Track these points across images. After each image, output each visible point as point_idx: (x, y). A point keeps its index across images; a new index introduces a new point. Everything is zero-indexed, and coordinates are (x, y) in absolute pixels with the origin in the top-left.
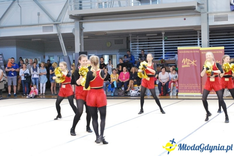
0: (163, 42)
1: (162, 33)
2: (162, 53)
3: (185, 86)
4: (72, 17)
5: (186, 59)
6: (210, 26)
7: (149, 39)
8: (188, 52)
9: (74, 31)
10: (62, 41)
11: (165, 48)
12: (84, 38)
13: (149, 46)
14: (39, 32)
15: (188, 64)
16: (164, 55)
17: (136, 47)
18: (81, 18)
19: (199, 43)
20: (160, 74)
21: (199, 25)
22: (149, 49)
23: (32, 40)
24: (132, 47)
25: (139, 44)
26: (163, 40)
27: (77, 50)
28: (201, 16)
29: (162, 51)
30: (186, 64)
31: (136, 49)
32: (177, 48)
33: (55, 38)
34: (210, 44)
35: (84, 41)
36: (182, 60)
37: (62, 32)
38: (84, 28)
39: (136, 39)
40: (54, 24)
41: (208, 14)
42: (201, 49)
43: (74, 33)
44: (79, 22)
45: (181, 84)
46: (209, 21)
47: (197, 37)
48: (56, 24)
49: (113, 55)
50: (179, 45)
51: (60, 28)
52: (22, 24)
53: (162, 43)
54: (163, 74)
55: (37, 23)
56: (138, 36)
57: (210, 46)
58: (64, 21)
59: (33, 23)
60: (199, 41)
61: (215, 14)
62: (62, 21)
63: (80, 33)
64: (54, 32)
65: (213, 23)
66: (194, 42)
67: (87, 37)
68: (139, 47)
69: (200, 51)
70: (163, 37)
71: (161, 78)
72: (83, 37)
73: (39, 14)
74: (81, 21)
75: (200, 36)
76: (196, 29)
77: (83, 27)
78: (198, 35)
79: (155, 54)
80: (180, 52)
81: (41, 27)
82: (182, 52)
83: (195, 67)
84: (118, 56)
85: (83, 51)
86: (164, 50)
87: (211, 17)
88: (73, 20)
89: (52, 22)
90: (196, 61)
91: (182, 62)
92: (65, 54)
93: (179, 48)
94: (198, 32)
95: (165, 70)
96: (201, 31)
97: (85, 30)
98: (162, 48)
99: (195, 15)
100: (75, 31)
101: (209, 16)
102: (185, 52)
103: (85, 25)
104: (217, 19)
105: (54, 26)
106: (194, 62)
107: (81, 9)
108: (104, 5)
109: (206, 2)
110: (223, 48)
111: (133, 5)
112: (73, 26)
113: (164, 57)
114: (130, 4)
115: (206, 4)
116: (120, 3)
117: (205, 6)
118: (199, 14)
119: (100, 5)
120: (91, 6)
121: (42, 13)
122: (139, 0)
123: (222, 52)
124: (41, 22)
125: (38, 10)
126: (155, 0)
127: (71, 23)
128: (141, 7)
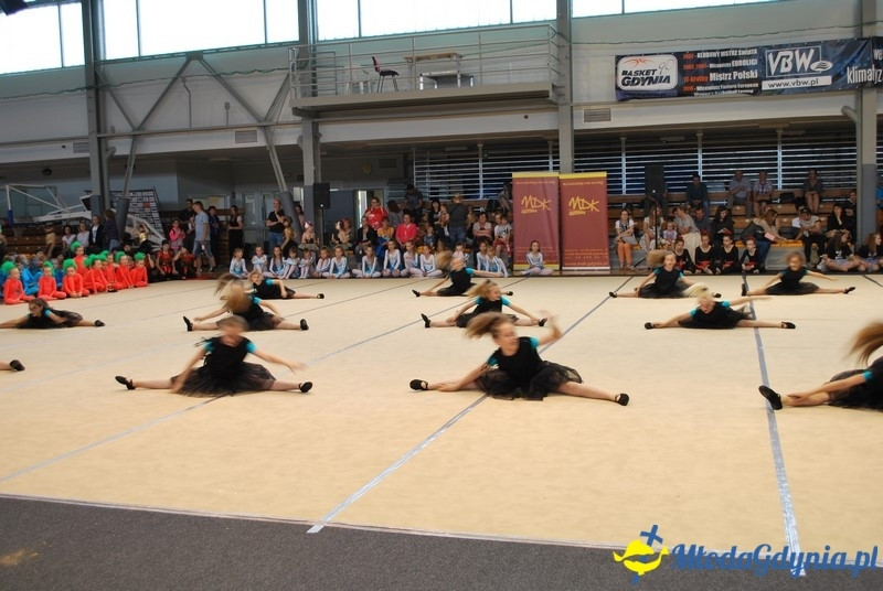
0: (481, 164)
1: (478, 145)
2: (478, 187)
4: (297, 111)
5: (530, 196)
6: (576, 131)
8: (534, 182)
9: (302, 140)
10: (276, 162)
11: (484, 176)
12: (322, 156)
13: (449, 173)
14: (227, 142)
15: (533, 207)
16: (481, 189)
17: (425, 174)
18: (315, 116)
19: (551, 165)
21: (555, 128)
22: (450, 178)
23: (210, 159)
24: (418, 174)
25: (431, 168)
26: (480, 160)
27: (309, 180)
28: (557, 109)
29: (478, 181)
31: (425, 179)
32: (511, 175)
33: (261, 154)
35: (321, 161)
36: (522, 199)
37: (277, 144)
38: (321, 135)
39: (425, 158)
40: (260, 126)
41: (572, 110)
42: (562, 177)
43: (300, 146)
44: (311, 122)
45: (520, 248)
46: (574, 121)
48: (264, 126)
49: (376, 191)
50: (514, 170)
51: (273, 134)
52: (192, 126)
53: (478, 166)
55: (223, 124)
56: (428, 151)
57: (576, 172)
58: (280, 120)
59: (215, 124)
60: (551, 161)
61: (585, 108)
62: (275, 121)
63: (313, 145)
64: (260, 142)
65: (582, 124)
66: (541, 163)
67: (325, 153)
68: (431, 173)
69: (560, 182)
70: (480, 153)
72: (319, 154)
73: (227, 106)
74: (316, 120)
75: (558, 152)
77: (320, 131)
78: (550, 150)
79: (464, 187)
80: (517, 184)
81: (233, 133)
82: (522, 183)
83: (548, 212)
85: (320, 181)
86: (481, 179)
87: (580, 113)
88: (299, 119)
89: (254, 122)
90: (550, 201)
92: (283, 187)
93: (515, 175)
94: (551, 144)
95: (485, 219)
96: (558, 141)
97: (322, 140)
98: (478, 176)
100: (304, 141)
101: (574, 111)
102: (526, 183)
103: (322, 129)
104: (590, 117)
105: (259, 132)
106: (545, 202)
107: (314, 95)
108: (362, 88)
109: (569, 82)
110: (604, 174)
111: (422, 88)
112: (298, 130)
113: (481, 194)
114: (417, 85)
115: (569, 87)
116: (395, 82)
117: (567, 91)
118: (554, 106)
119: (355, 86)
120: (336, 89)
121: (234, 104)
122: (435, 78)
123: (602, 183)
124: (231, 123)
125: (226, 97)
126: (465, 78)
127: (294, 123)
128: (438, 92)
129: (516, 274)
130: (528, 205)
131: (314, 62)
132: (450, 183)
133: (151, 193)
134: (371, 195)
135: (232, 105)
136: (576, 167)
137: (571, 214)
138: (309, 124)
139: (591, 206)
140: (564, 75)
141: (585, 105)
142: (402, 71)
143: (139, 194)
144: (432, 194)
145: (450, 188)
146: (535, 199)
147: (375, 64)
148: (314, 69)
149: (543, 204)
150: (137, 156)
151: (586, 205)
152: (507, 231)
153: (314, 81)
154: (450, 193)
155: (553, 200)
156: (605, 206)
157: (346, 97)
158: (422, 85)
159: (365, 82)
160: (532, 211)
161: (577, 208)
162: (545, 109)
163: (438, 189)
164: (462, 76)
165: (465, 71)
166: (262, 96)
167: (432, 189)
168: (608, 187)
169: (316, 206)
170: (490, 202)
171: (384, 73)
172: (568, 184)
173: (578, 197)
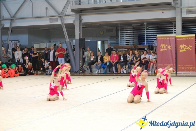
0: (145, 31)
1: (145, 24)
2: (144, 40)
3: (163, 66)
4: (73, 10)
5: (164, 44)
6: (183, 18)
7: (133, 28)
8: (166, 39)
10: (65, 30)
12: (82, 28)
13: (134, 34)
14: (46, 22)
15: (165, 48)
16: (146, 41)
18: (80, 12)
19: (174, 32)
21: (174, 17)
22: (134, 36)
23: (41, 29)
24: (120, 35)
25: (126, 33)
26: (145, 29)
27: (77, 37)
29: (144, 38)
30: (164, 48)
31: (124, 37)
32: (156, 35)
33: (60, 27)
34: (183, 32)
35: (82, 30)
36: (161, 45)
37: (65, 23)
38: (82, 20)
39: (123, 29)
40: (59, 16)
41: (181, 9)
42: (177, 36)
43: (74, 24)
44: (78, 15)
45: (160, 64)
46: (182, 14)
47: (172, 26)
48: (61, 16)
49: (105, 41)
50: (158, 33)
51: (64, 19)
52: (33, 16)
53: (144, 32)
55: (45, 15)
56: (125, 26)
57: (183, 34)
58: (67, 14)
59: (42, 15)
60: (174, 30)
61: (187, 9)
62: (65, 14)
63: (79, 24)
64: (59, 22)
65: (185, 15)
66: (170, 31)
67: (85, 27)
68: (126, 34)
69: (176, 38)
72: (81, 27)
73: (47, 8)
74: (80, 14)
75: (175, 26)
76: (172, 21)
78: (173, 25)
79: (139, 40)
80: (159, 39)
81: (48, 18)
82: (161, 39)
83: (171, 50)
84: (109, 42)
85: (82, 38)
86: (146, 37)
87: (184, 11)
88: (74, 13)
89: (57, 14)
90: (172, 46)
91: (161, 47)
92: (67, 40)
93: (158, 35)
94: (174, 23)
95: (146, 53)
96: (175, 22)
97: (83, 22)
98: (144, 36)
100: (75, 22)
102: (163, 39)
103: (83, 17)
104: (188, 12)
105: (59, 18)
106: (170, 46)
107: (80, 4)
108: (98, 1)
110: (194, 35)
111: (121, 2)
112: (73, 18)
113: (146, 43)
115: (180, 0)
117: (179, 2)
118: (174, 8)
119: (95, 1)
120: (88, 2)
121: (49, 7)
123: (193, 39)
124: (48, 15)
125: (46, 5)
127: (72, 15)
128: (128, 3)
130: (163, 48)
132: (134, 38)
133: (18, 42)
134: (103, 43)
137: (181, 51)
139: (189, 48)
141: (187, 7)
143: (13, 42)
144: (126, 43)
145: (134, 40)
149: (169, 47)
150: (12, 27)
151: (186, 48)
154: (133, 42)
155: (173, 46)
156: (194, 48)
157: (92, 5)
161: (183, 49)
162: (170, 9)
163: (129, 41)
166: (60, 4)
167: (126, 41)
169: (80, 47)
170: (149, 46)
172: (179, 39)
173: (183, 45)
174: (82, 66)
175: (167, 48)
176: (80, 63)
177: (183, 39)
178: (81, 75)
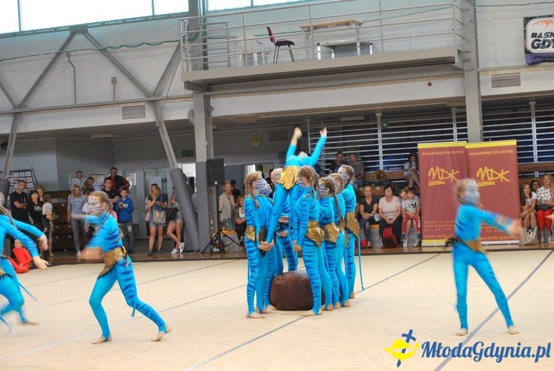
0: (380, 134)
1: (377, 115)
2: (384, 158)
3: (436, 226)
4: (189, 85)
5: (437, 168)
6: (483, 97)
8: (439, 153)
9: (193, 114)
10: (166, 138)
11: (383, 147)
12: (213, 130)
14: (115, 119)
15: (440, 178)
16: (381, 161)
18: (206, 88)
19: (455, 134)
20: (382, 201)
21: (460, 95)
26: (379, 130)
27: (202, 153)
28: (464, 76)
29: (377, 153)
32: (416, 145)
33: (150, 131)
35: (213, 134)
36: (429, 170)
37: (167, 119)
38: (213, 109)
40: (148, 101)
41: (478, 73)
42: (468, 146)
43: (191, 120)
44: (202, 95)
45: (428, 222)
46: (481, 87)
48: (153, 101)
49: (264, 166)
51: (162, 109)
52: (77, 103)
53: (377, 137)
54: (389, 200)
55: (110, 99)
57: (486, 140)
58: (170, 94)
59: (101, 100)
60: (455, 129)
61: (492, 73)
62: (164, 95)
63: (205, 120)
64: (149, 117)
65: (489, 91)
69: (466, 151)
70: (379, 122)
71: (384, 210)
72: (211, 127)
73: (114, 81)
74: (208, 93)
75: (465, 119)
77: (212, 105)
78: (454, 117)
79: (363, 159)
80: (423, 154)
81: (119, 108)
82: (428, 154)
85: (212, 157)
86: (381, 150)
87: (486, 78)
88: (190, 92)
89: (142, 97)
91: (429, 175)
92: (173, 165)
93: (421, 146)
94: (454, 110)
95: (391, 193)
96: (464, 107)
97: (215, 114)
98: (377, 147)
99: (450, 75)
100: (195, 115)
101: (481, 77)
102: (433, 153)
103: (214, 102)
104: (498, 82)
105: (148, 107)
106: (453, 173)
107: (206, 67)
108: (256, 59)
109: (474, 47)
110: (514, 142)
111: (320, 58)
112: (189, 105)
113: (381, 166)
114: (314, 54)
115: (474, 52)
116: (291, 51)
117: (473, 56)
118: (460, 72)
119: (248, 58)
120: (229, 61)
121: (121, 79)
122: (333, 47)
123: (511, 151)
124: (120, 98)
125: (112, 71)
126: (365, 46)
127: (185, 97)
128: (336, 61)
129: (424, 250)
130: (435, 176)
131: (205, 33)
133: (29, 173)
135: (118, 79)
136: (485, 135)
137: (480, 185)
138: (200, 98)
139: (501, 176)
140: (468, 40)
141: (492, 69)
142: (298, 40)
143: (16, 174)
146: (443, 170)
147: (270, 34)
148: (205, 41)
149: (451, 176)
151: (495, 175)
152: (414, 206)
153: (205, 54)
155: (461, 171)
156: (515, 175)
157: (239, 69)
158: (319, 54)
159: (259, 53)
160: (439, 183)
161: (486, 179)
162: (450, 76)
164: (362, 44)
165: (364, 38)
166: (150, 69)
168: (519, 155)
169: (210, 183)
171: (279, 44)
172: (476, 154)
173: (486, 168)
174: (218, 234)
175: (447, 178)
176: (210, 225)
177: (484, 153)
178: (214, 257)
